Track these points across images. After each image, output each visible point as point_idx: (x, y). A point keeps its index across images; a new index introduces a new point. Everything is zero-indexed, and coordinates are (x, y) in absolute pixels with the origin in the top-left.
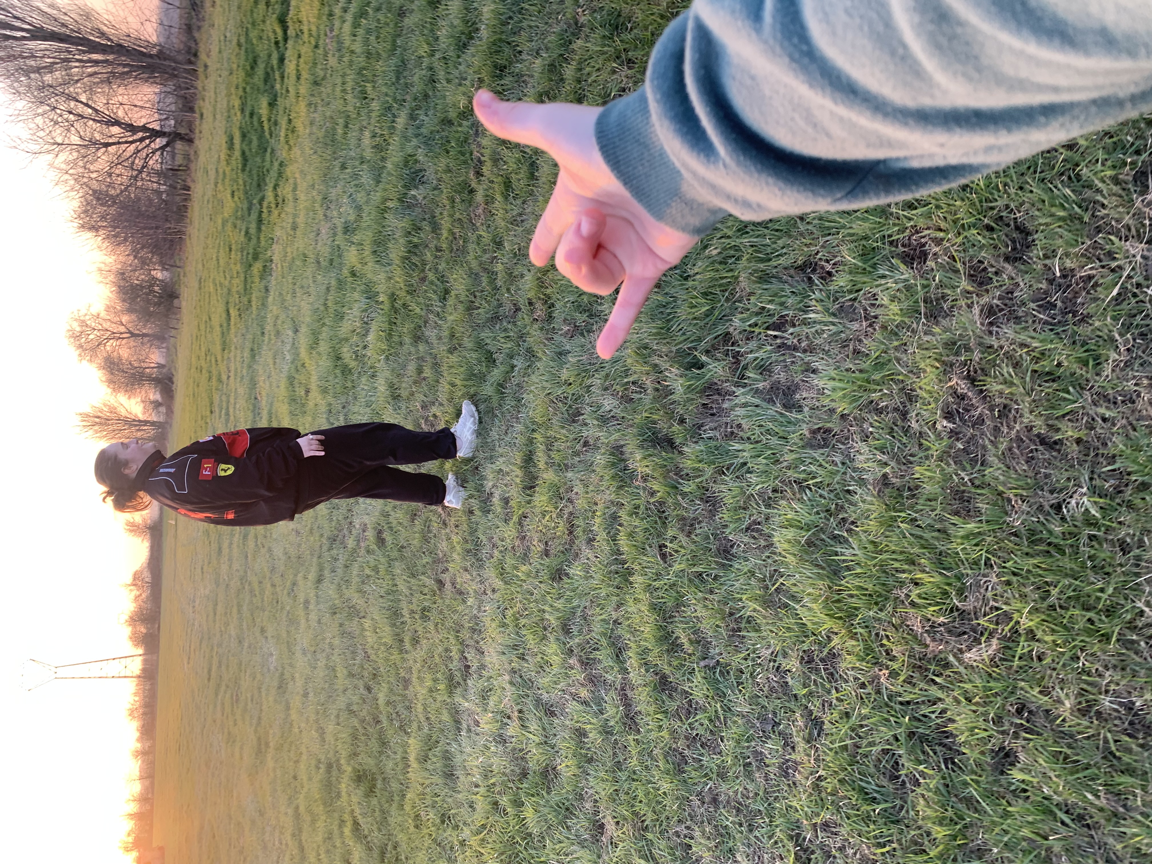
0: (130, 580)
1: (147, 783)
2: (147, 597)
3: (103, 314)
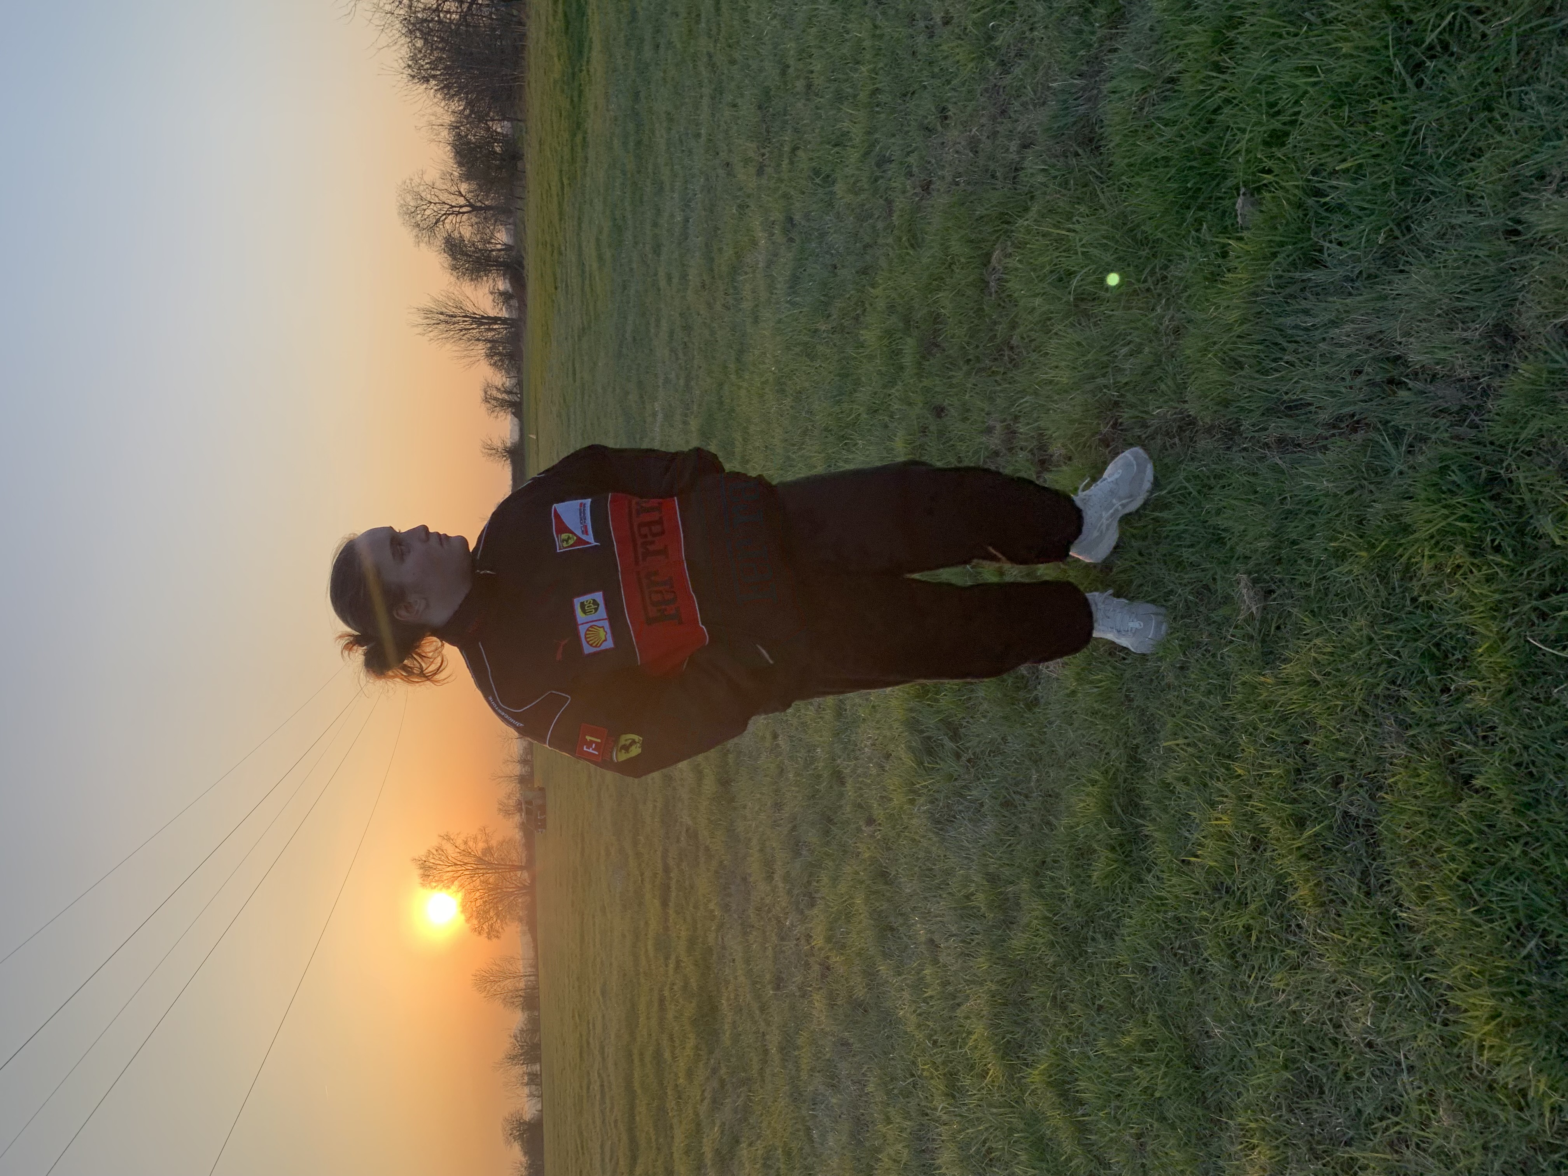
3: (439, 184)
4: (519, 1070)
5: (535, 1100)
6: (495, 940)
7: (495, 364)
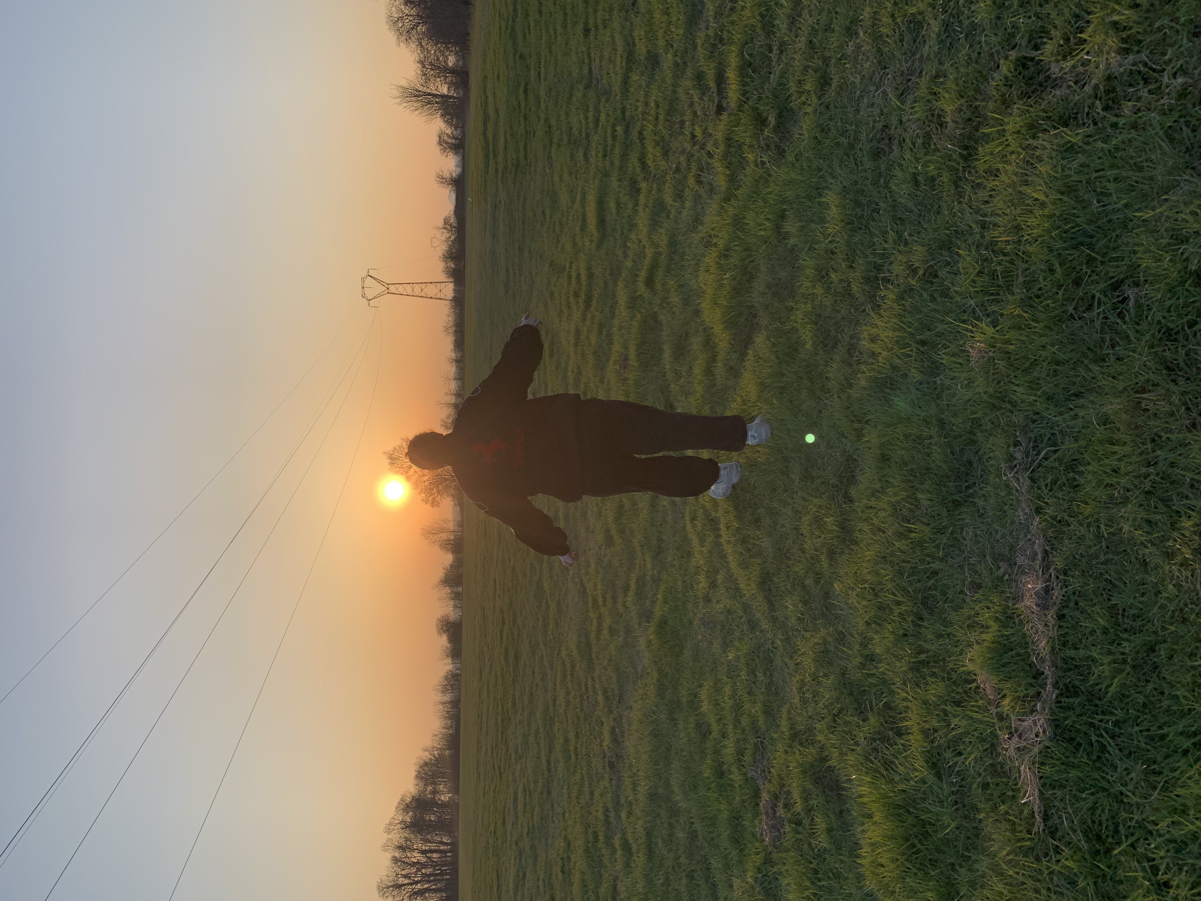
0: (441, 224)
1: (460, 383)
2: (455, 240)
4: (448, 590)
5: (458, 610)
6: (436, 508)
7: (447, 121)
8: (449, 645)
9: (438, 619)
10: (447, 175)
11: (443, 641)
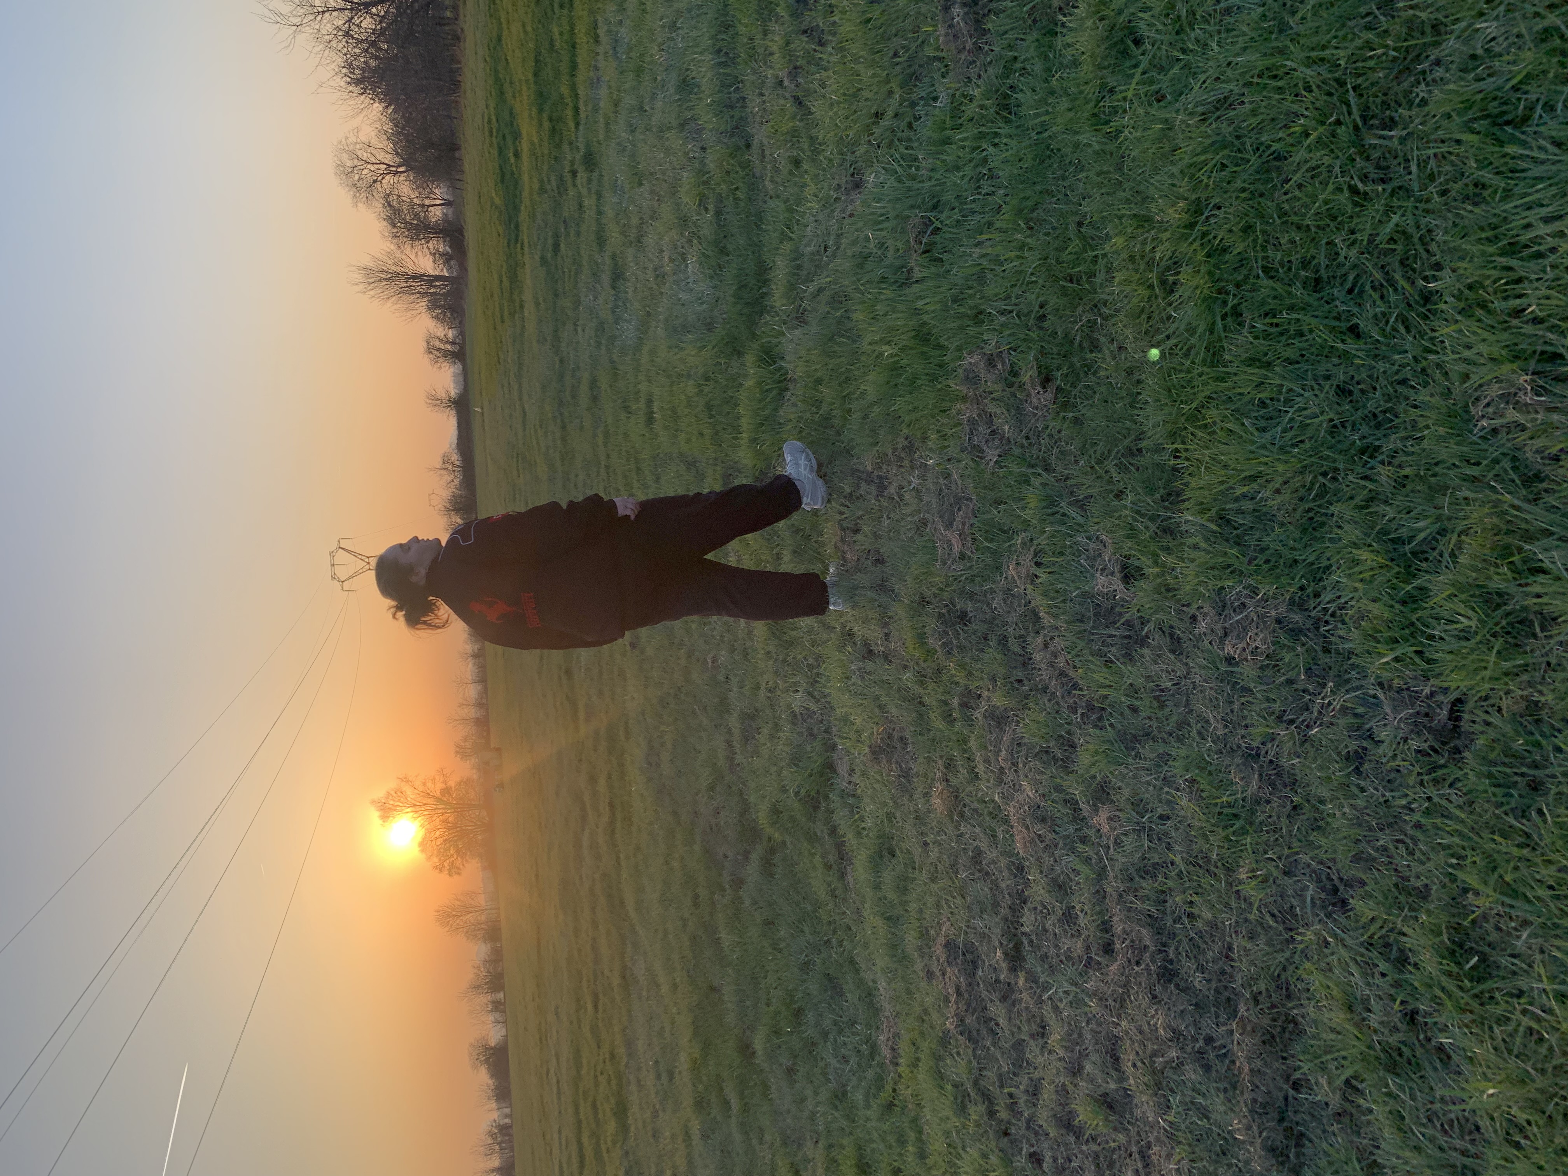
0: (438, 463)
1: (479, 687)
2: (461, 483)
3: (375, 141)
4: (484, 999)
5: (500, 1025)
6: (456, 877)
7: (436, 317)
8: (490, 1082)
9: (471, 1045)
10: (442, 394)
11: (484, 1077)
